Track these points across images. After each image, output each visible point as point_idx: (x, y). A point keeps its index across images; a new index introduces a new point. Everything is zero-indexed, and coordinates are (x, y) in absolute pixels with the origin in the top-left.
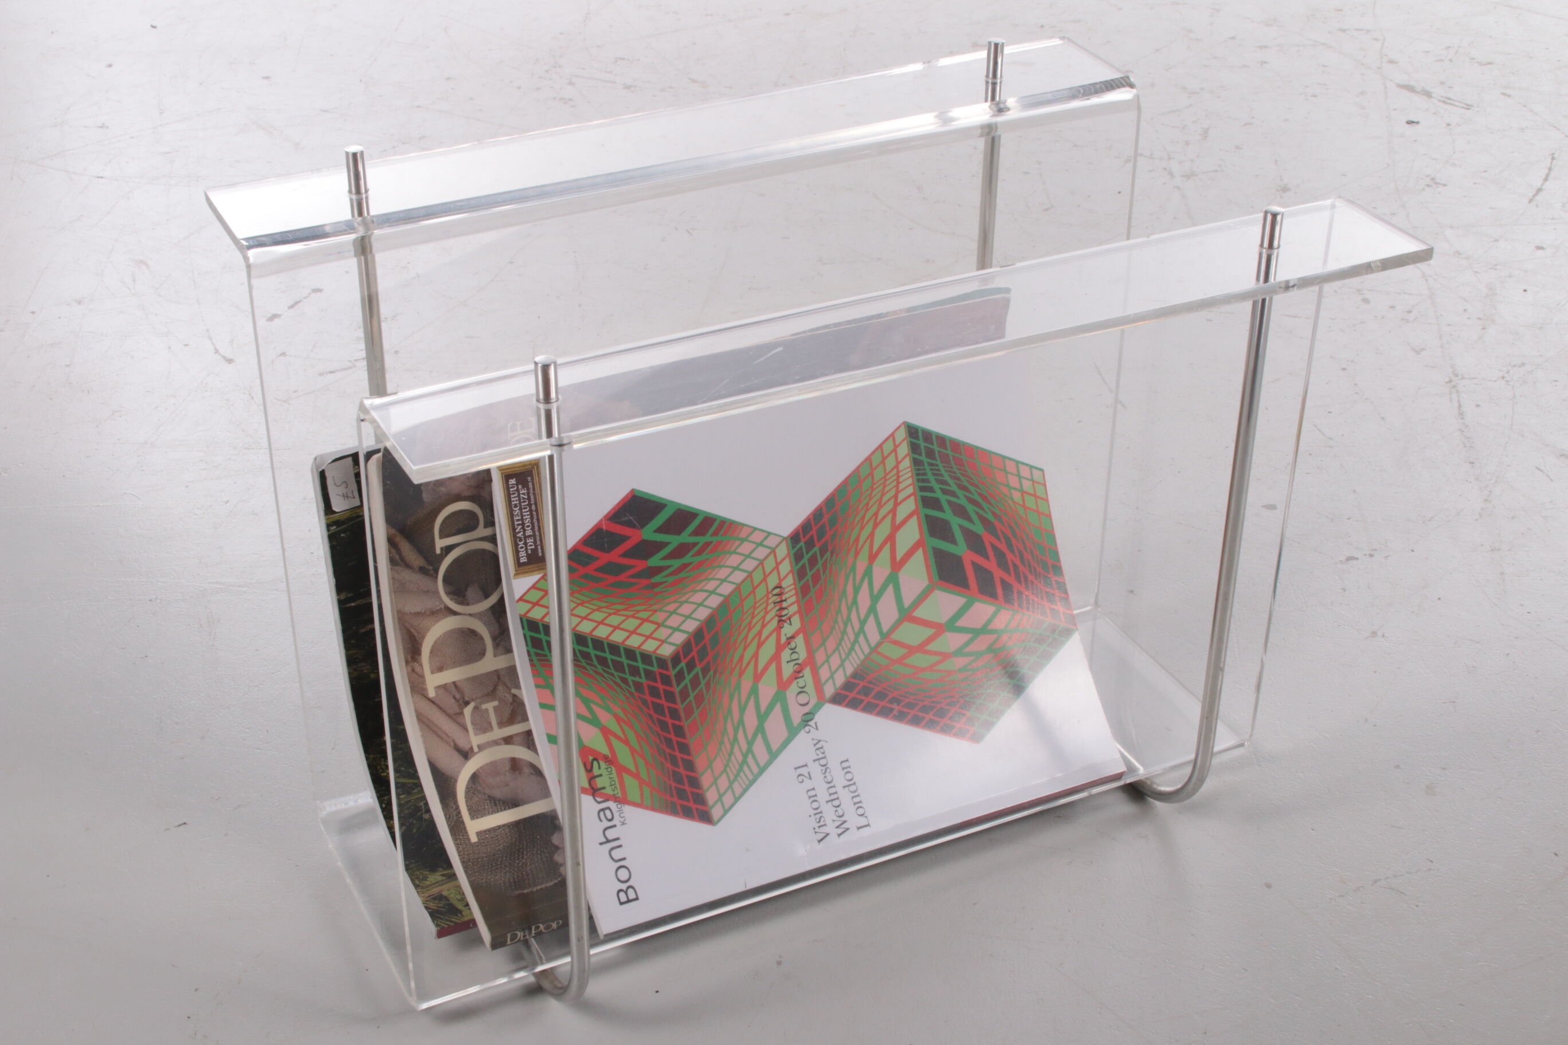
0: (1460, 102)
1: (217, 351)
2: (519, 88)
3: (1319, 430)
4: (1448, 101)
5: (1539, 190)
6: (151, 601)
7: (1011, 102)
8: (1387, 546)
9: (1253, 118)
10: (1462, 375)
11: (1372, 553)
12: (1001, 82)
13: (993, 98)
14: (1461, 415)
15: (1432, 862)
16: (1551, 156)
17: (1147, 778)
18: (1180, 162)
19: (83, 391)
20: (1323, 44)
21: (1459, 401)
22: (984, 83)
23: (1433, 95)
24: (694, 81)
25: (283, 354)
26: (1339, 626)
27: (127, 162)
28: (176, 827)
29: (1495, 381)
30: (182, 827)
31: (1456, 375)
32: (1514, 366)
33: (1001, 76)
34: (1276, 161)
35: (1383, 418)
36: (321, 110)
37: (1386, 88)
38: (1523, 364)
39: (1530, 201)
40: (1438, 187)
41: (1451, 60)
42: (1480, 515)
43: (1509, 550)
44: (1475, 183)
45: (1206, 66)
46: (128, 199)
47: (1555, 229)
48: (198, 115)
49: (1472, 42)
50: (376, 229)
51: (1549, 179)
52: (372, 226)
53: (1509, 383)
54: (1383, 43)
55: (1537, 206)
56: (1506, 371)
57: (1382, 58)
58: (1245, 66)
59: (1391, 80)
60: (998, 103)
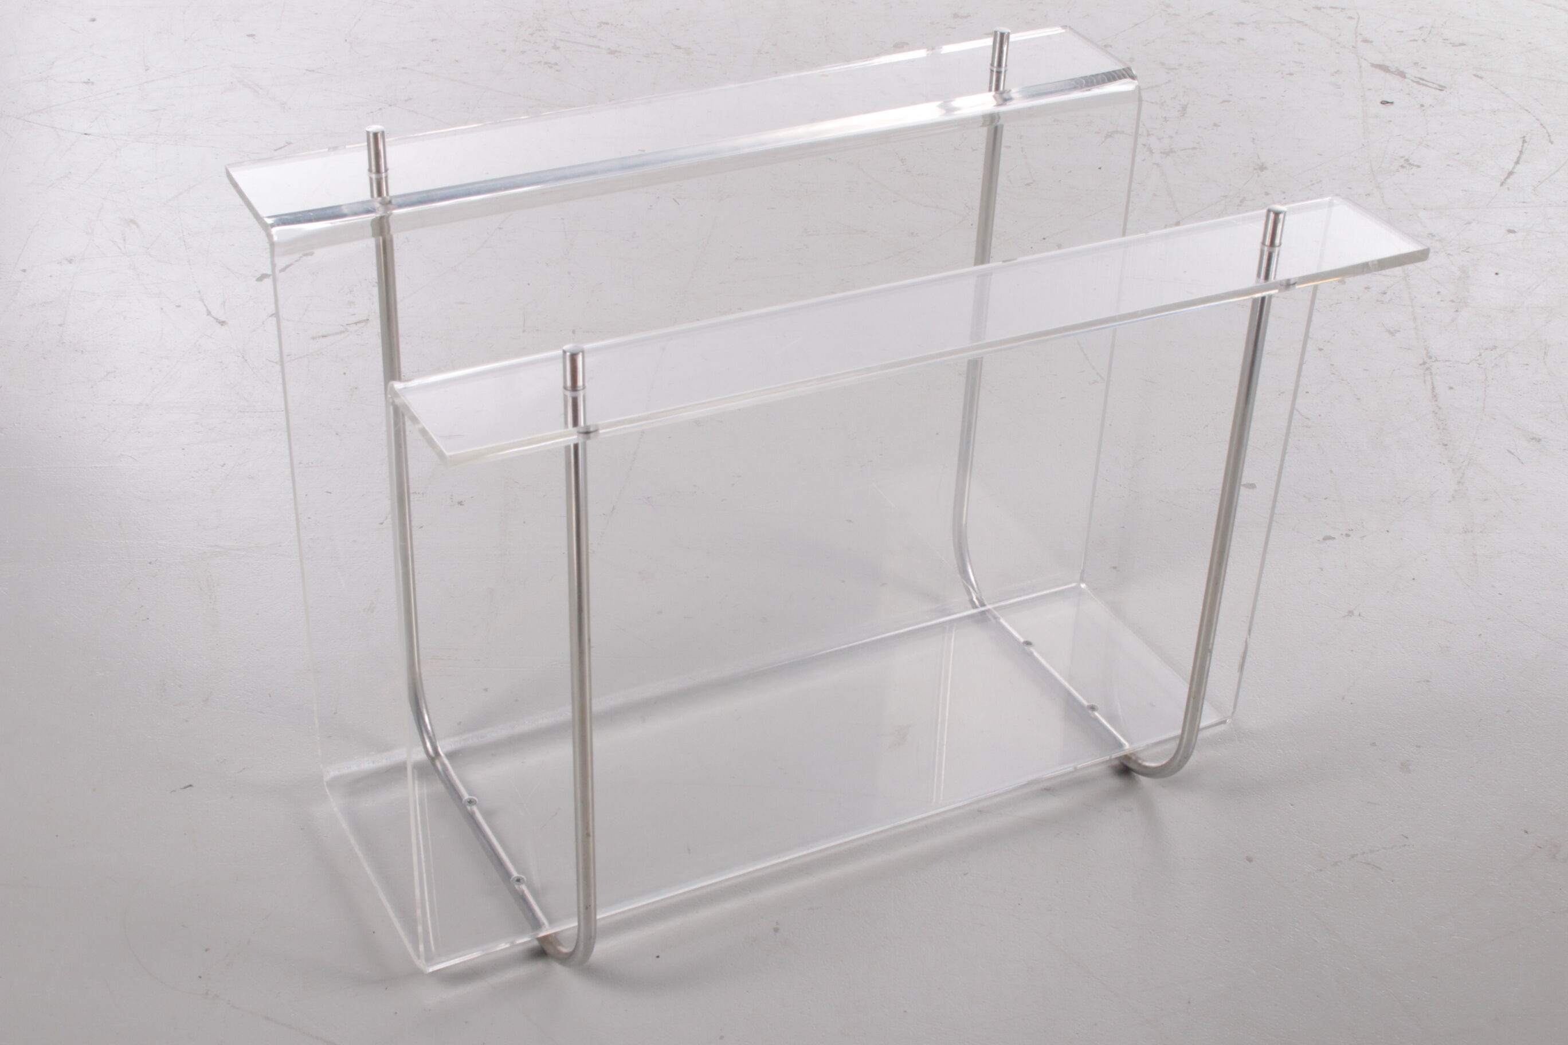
0: (1433, 83)
1: (209, 313)
2: (504, 51)
4: (1421, 82)
5: (1511, 173)
6: (150, 563)
7: (1014, 92)
8: (1363, 527)
9: (1231, 95)
10: (1436, 357)
11: (1350, 533)
12: (1005, 71)
13: (997, 88)
14: (1435, 397)
15: (1407, 838)
16: (1523, 139)
17: (1132, 754)
18: (1159, 139)
19: (76, 351)
20: (1299, 22)
21: (1432, 383)
22: (989, 71)
23: (1407, 76)
24: (678, 48)
26: (1317, 604)
27: (114, 119)
28: (181, 789)
29: (1468, 364)
30: (188, 789)
31: (1430, 358)
32: (1487, 349)
33: (1006, 65)
34: (1254, 139)
35: (1359, 399)
36: (307, 70)
37: (1360, 67)
38: (1495, 347)
39: (1502, 184)
40: (1412, 169)
41: (1424, 41)
42: (1454, 497)
43: (1481, 532)
44: (1448, 165)
45: (1184, 42)
46: (116, 156)
47: (1526, 213)
48: (184, 72)
49: (1445, 23)
50: (394, 209)
51: (1520, 162)
52: (390, 206)
53: (1481, 366)
54: (1358, 22)
55: (1508, 189)
56: (1478, 354)
57: (1356, 37)
58: (1222, 42)
59: (1365, 60)
60: (1002, 93)
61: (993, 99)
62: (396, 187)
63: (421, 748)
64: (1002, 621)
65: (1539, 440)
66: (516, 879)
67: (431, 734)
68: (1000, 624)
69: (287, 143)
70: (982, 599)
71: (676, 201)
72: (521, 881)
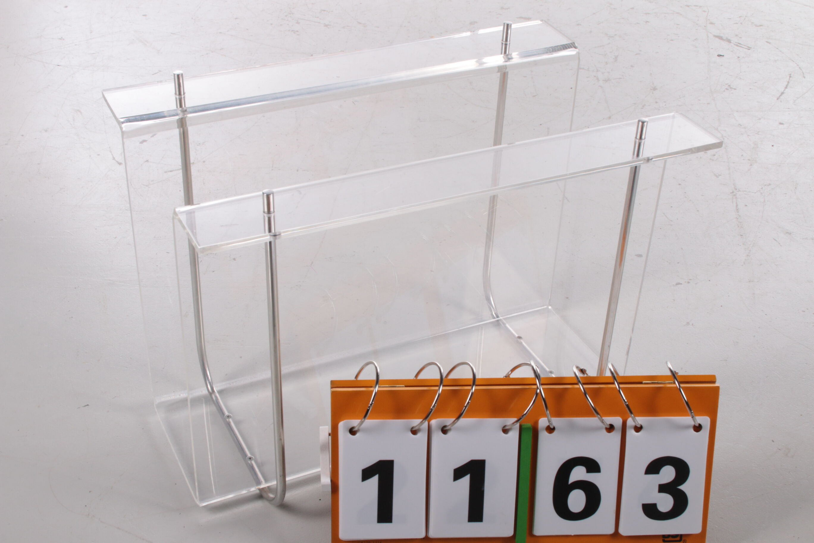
0: (745, 46)
1: (114, 159)
2: (272, 24)
3: (666, 216)
4: (739, 45)
5: (783, 93)
6: (75, 288)
7: (515, 55)
8: (697, 278)
9: (641, 51)
10: (739, 189)
11: (690, 281)
12: (509, 44)
13: (505, 52)
14: (737, 210)
16: (789, 75)
18: (603, 73)
19: (46, 177)
20: (678, 13)
21: (737, 203)
22: (501, 44)
23: (732, 42)
24: (360, 23)
25: (147, 161)
26: (671, 319)
27: (73, 58)
28: (83, 407)
29: (755, 193)
30: (86, 407)
31: (736, 189)
32: (765, 185)
33: (510, 41)
34: (651, 74)
35: (698, 211)
36: (172, 33)
37: (708, 37)
38: (770, 184)
39: (778, 99)
40: (731, 90)
41: (741, 23)
42: (744, 263)
43: (758, 282)
44: (750, 89)
45: (618, 23)
46: (73, 77)
47: (789, 114)
48: (110, 34)
49: (753, 14)
50: (188, 114)
51: (788, 87)
52: (186, 113)
53: (762, 194)
54: (708, 13)
55: (781, 101)
56: (761, 188)
57: (707, 21)
58: (638, 23)
59: (711, 33)
60: (508, 55)
61: (503, 58)
62: (189, 103)
63: (205, 388)
64: (507, 325)
65: (790, 234)
66: (249, 458)
67: (210, 380)
68: (506, 327)
69: (159, 71)
70: (498, 314)
71: (354, 103)
72: (252, 459)
